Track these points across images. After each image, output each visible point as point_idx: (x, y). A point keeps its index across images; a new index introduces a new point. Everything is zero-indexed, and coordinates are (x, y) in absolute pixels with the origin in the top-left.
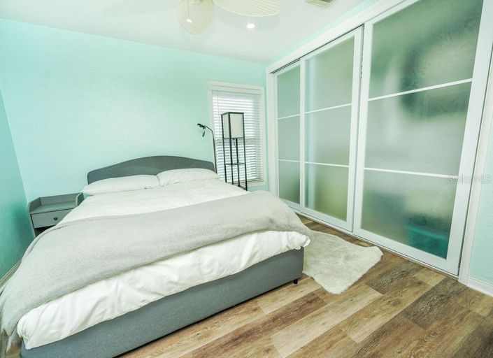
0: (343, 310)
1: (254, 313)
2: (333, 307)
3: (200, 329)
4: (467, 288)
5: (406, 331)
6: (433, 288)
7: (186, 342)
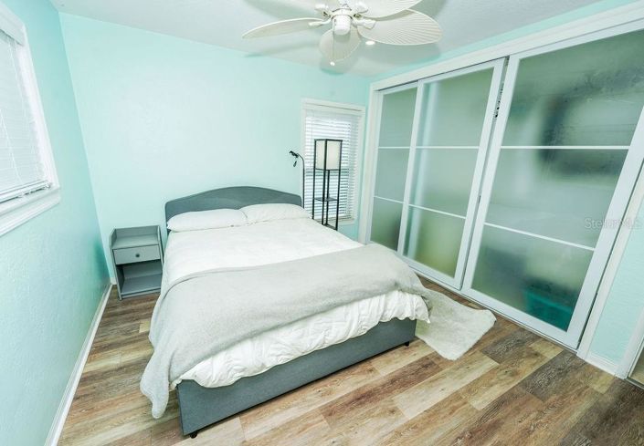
0: (461, 377)
1: (371, 374)
2: (450, 373)
3: (321, 386)
4: (586, 363)
5: (525, 403)
6: (551, 361)
7: (309, 398)
